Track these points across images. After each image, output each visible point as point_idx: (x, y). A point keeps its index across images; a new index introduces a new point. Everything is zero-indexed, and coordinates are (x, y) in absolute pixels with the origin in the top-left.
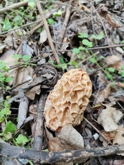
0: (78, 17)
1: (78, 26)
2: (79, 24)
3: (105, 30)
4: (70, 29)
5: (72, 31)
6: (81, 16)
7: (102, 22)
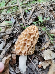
0: (39, 10)
1: (38, 14)
2: (39, 13)
3: (51, 18)
4: (35, 15)
5: (35, 16)
6: (40, 10)
7: (50, 14)
